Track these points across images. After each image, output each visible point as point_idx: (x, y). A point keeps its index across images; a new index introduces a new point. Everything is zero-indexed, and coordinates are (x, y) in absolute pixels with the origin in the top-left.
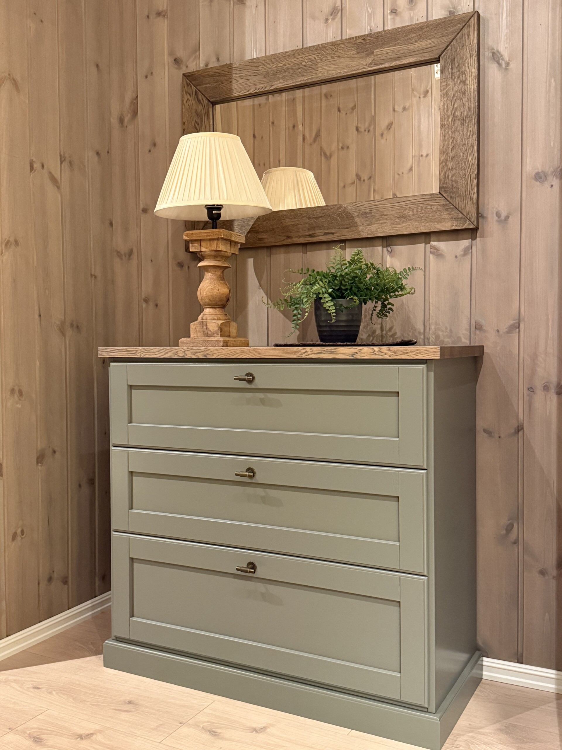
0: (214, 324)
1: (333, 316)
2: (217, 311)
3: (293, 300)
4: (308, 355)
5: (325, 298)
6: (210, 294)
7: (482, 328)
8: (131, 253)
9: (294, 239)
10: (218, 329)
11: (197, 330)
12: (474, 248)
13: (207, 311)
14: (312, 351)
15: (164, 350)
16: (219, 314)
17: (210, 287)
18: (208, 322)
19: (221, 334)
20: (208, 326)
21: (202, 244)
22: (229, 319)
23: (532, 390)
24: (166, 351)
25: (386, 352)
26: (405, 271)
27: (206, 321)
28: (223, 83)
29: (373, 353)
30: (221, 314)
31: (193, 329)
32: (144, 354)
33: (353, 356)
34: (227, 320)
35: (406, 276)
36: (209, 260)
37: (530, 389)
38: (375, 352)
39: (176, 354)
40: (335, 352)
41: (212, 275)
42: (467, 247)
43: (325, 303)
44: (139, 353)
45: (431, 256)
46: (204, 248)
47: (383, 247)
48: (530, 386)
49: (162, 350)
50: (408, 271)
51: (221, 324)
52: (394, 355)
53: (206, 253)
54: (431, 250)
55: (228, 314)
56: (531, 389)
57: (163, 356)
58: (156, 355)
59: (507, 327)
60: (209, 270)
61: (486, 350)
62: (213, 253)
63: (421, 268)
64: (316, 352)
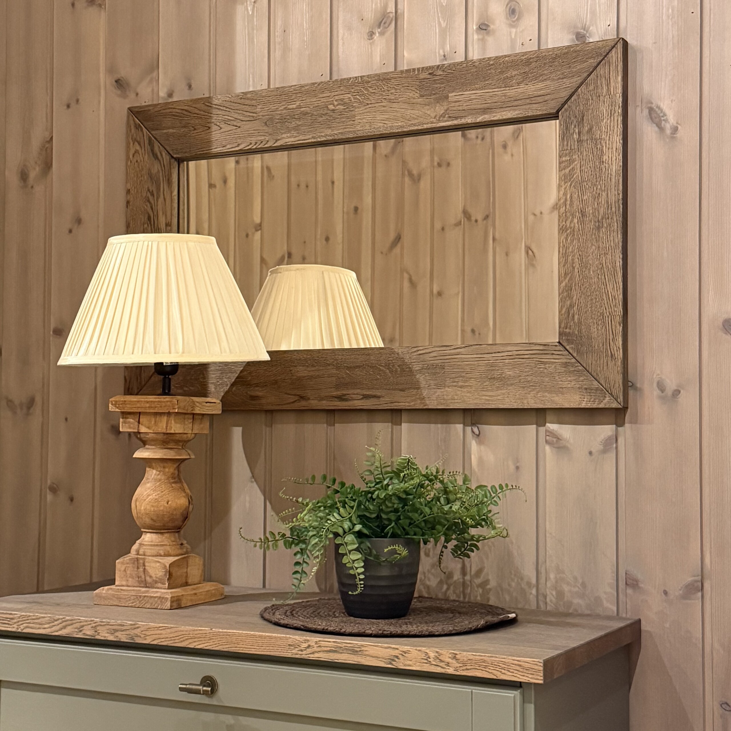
0: (158, 564)
1: (360, 580)
2: (166, 538)
3: (295, 533)
4: (313, 653)
5: (346, 543)
6: (152, 509)
8: (31, 403)
9: (312, 402)
10: (165, 575)
11: (128, 572)
12: (621, 440)
13: (148, 538)
14: (320, 646)
15: (60, 621)
16: (168, 544)
17: (154, 496)
18: (146, 560)
19: (169, 584)
20: (146, 568)
21: (141, 420)
22: (187, 553)
23: (728, 707)
24: (64, 624)
25: (450, 660)
26: (494, 489)
27: (144, 559)
28: (195, 129)
29: (426, 661)
30: (171, 543)
31: (120, 571)
32: (25, 625)
33: (391, 664)
34: (182, 555)
35: (495, 499)
36: (153, 447)
37: (723, 706)
38: (429, 660)
39: (81, 631)
40: (360, 653)
41: (158, 475)
42: (610, 438)
43: (346, 554)
44: (15, 623)
45: (547, 448)
46: (145, 426)
47: (465, 425)
48: (724, 700)
49: (56, 621)
50: (499, 491)
51: (170, 565)
52: (465, 668)
53: (147, 436)
54: (548, 438)
55: (185, 542)
56: (725, 705)
57: (57, 631)
58: (45, 628)
59: (682, 587)
60: (154, 464)
61: (645, 626)
62: (160, 437)
64: (326, 649)
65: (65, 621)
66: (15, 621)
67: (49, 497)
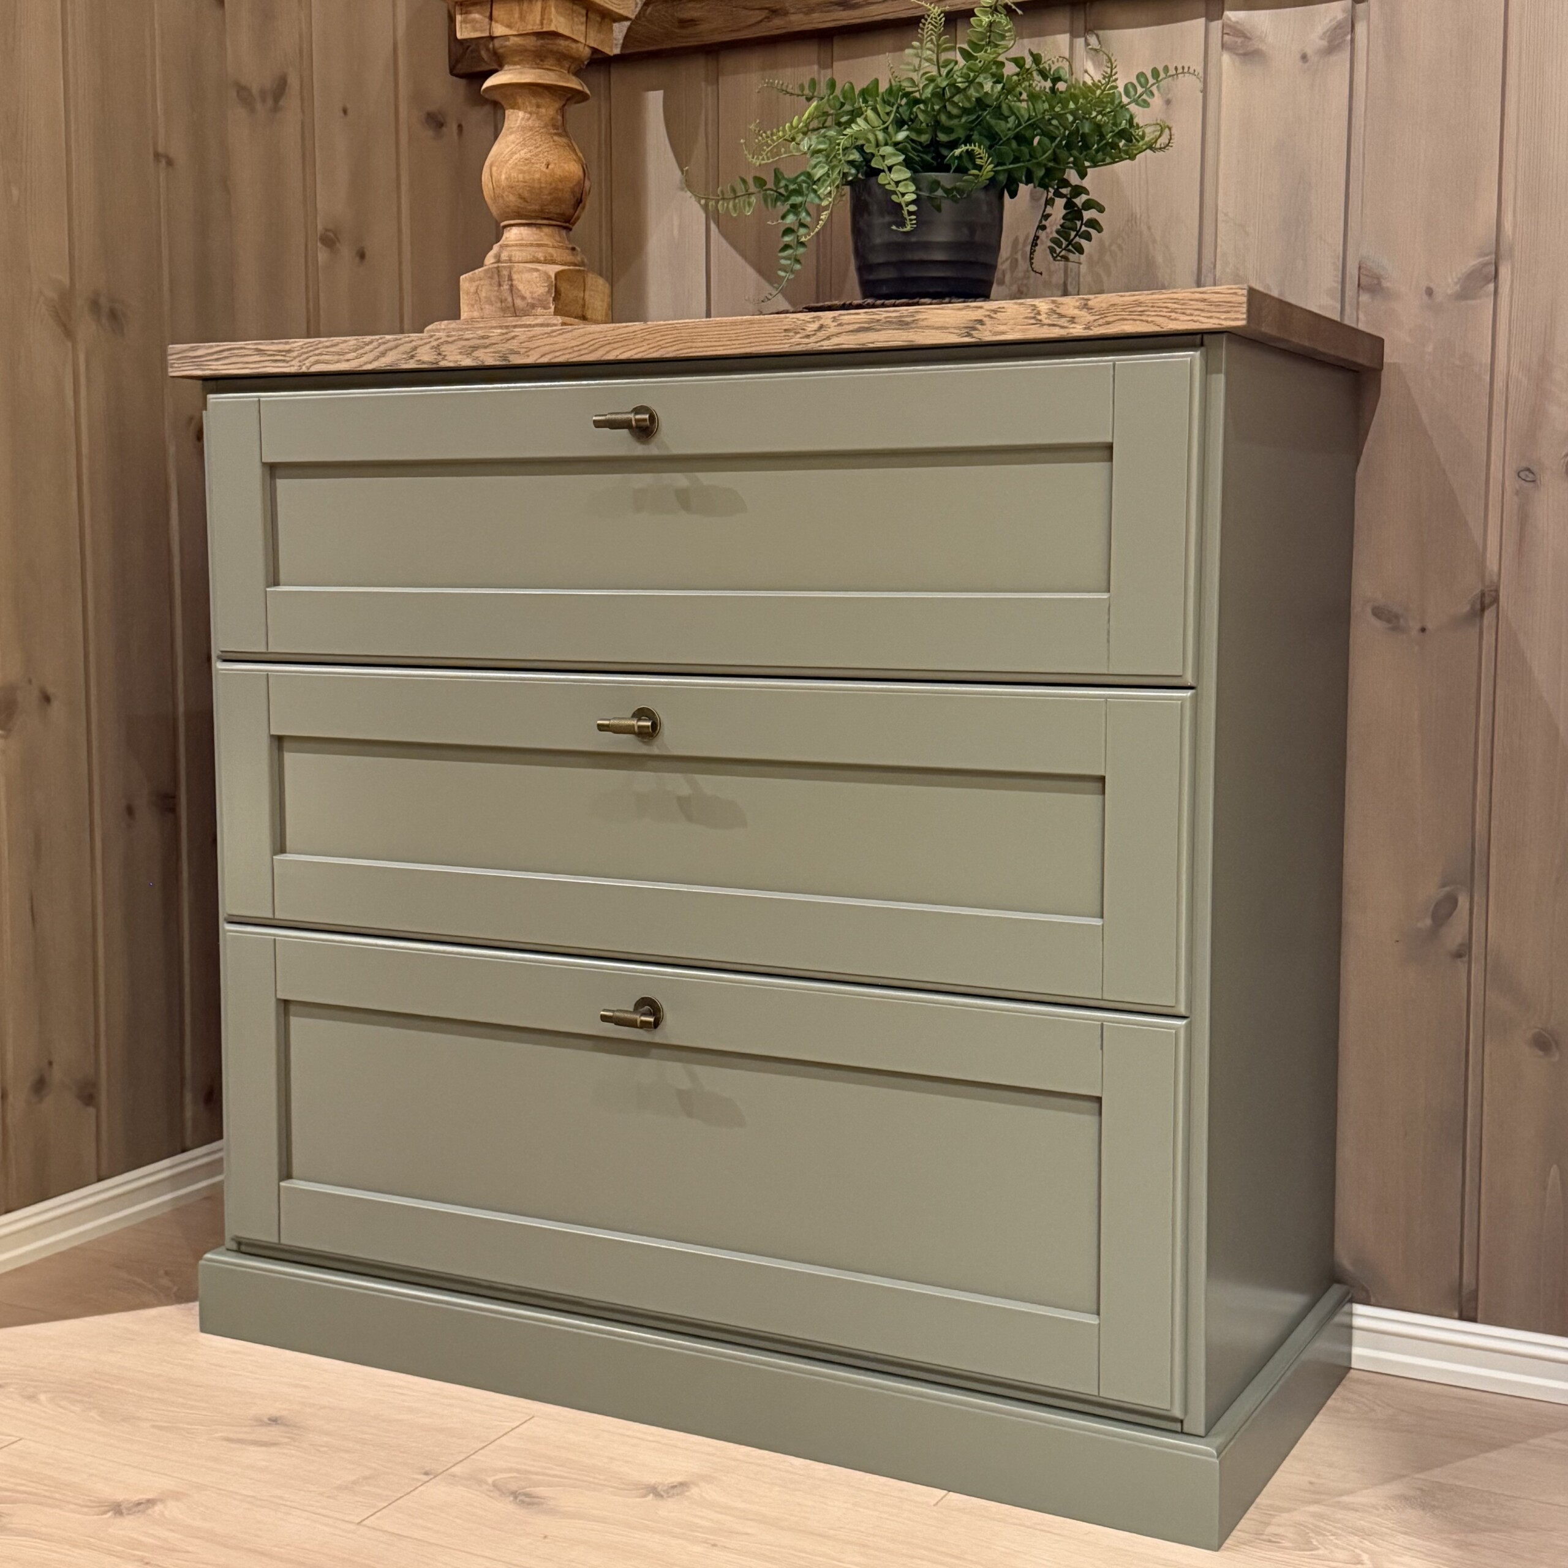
0: (535, 274)
1: (910, 213)
2: (546, 235)
3: (783, 183)
4: (828, 338)
5: (883, 157)
6: (521, 176)
7: (1379, 283)
8: (280, 88)
9: (793, 18)
10: (549, 292)
11: (483, 294)
12: (1361, 29)
13: (513, 235)
14: (840, 325)
15: (375, 344)
16: (551, 244)
17: (523, 153)
18: (515, 269)
19: (555, 308)
20: (515, 283)
21: (495, 13)
22: (582, 264)
23: (1531, 475)
24: (382, 348)
25: (1076, 312)
26: (1142, 80)
27: (510, 268)
29: (1033, 321)
30: (556, 244)
31: (468, 294)
32: (312, 359)
33: (969, 335)
34: (575, 265)
35: (1144, 97)
36: (518, 67)
37: (1523, 475)
38: (1039, 317)
39: (412, 357)
40: (913, 326)
41: (528, 119)
42: (1339, 26)
43: (883, 171)
44: (295, 358)
45: (1226, 58)
46: (502, 24)
47: (1074, 35)
48: (1524, 465)
49: (367, 344)
50: (1151, 81)
51: (557, 275)
52: (1101, 322)
53: (507, 43)
54: (1226, 37)
55: (578, 249)
56: (1527, 473)
57: (370, 363)
58: (348, 360)
59: (1459, 279)
60: (520, 101)
61: (1390, 356)
62: (531, 42)
63: (1191, 71)
64: (851, 327)
65: (384, 343)
66: (295, 354)
67: (322, 255)
